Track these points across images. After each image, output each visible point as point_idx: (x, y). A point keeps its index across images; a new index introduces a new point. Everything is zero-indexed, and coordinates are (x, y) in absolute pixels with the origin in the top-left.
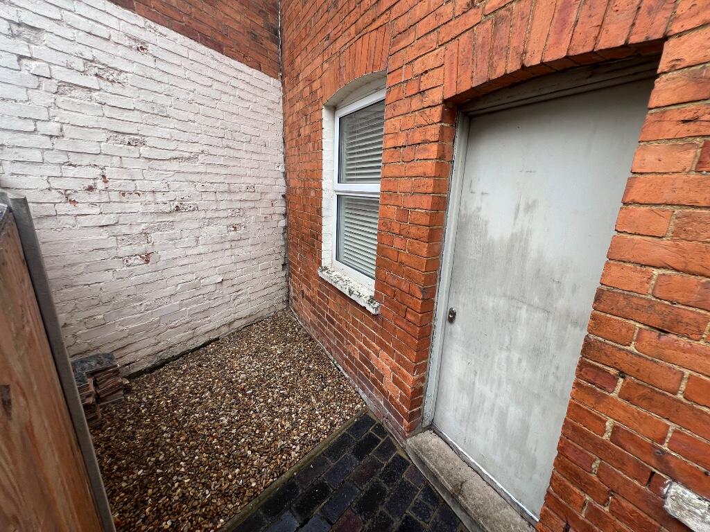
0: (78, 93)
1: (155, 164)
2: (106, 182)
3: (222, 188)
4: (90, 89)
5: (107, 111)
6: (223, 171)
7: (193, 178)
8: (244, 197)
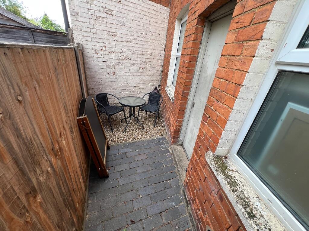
0: (101, 19)
1: (120, 43)
2: (105, 48)
3: (140, 53)
4: (104, 18)
5: (108, 25)
6: (141, 46)
7: (130, 48)
8: (148, 57)
